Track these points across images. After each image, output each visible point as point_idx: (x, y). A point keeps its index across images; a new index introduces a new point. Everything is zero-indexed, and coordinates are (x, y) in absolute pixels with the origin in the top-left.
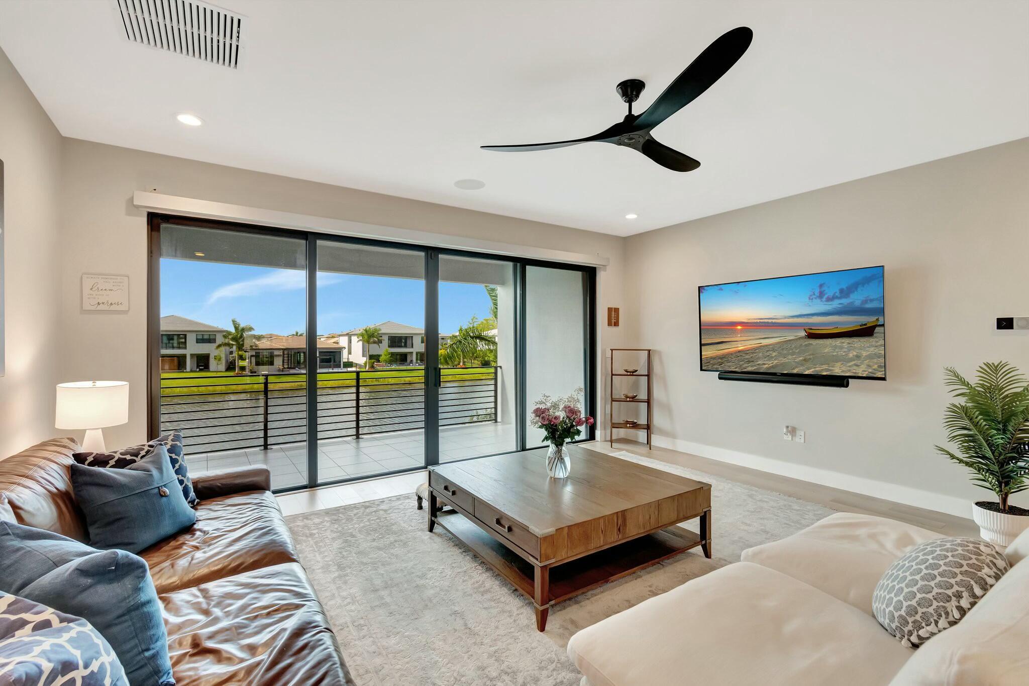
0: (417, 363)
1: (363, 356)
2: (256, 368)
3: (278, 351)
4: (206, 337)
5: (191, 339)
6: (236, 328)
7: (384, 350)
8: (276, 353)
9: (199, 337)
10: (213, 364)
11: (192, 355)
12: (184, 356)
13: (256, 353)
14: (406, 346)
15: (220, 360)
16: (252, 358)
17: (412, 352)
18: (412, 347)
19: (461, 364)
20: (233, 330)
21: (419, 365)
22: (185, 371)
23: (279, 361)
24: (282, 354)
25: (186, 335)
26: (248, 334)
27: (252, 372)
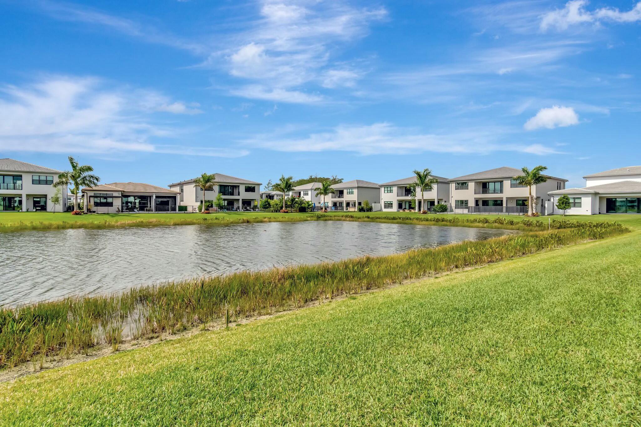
1: (196, 201)
2: (94, 209)
3: (117, 193)
4: (43, 178)
5: (27, 179)
6: (74, 167)
7: (214, 196)
8: (115, 194)
9: (36, 178)
10: (50, 205)
11: (27, 195)
12: (20, 196)
13: (95, 194)
14: (232, 194)
15: (57, 200)
16: (91, 199)
17: (238, 200)
18: (239, 195)
19: (284, 209)
20: (70, 170)
22: (20, 211)
23: (117, 203)
24: (121, 196)
25: (21, 176)
26: (86, 174)
27: (90, 212)
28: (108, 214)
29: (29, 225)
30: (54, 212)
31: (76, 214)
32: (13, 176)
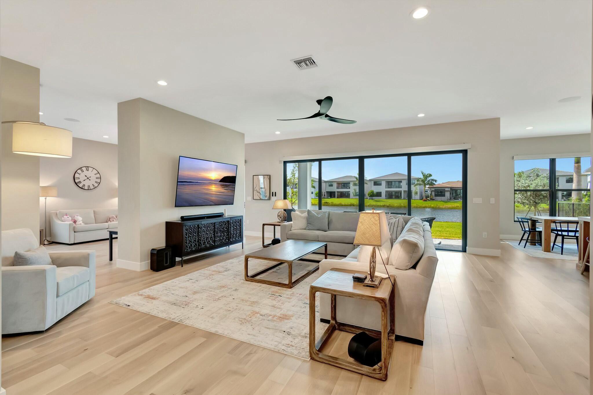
0: (562, 198)
3: (447, 188)
6: (424, 175)
8: (446, 189)
10: (413, 196)
11: (404, 191)
12: (401, 192)
13: (435, 189)
15: (417, 194)
16: (432, 192)
20: (422, 177)
21: (565, 200)
22: (401, 199)
23: (448, 194)
24: (450, 190)
25: (402, 181)
26: (430, 178)
27: (432, 200)
28: (441, 201)
29: (403, 205)
30: (415, 200)
31: (424, 201)
32: (398, 181)
